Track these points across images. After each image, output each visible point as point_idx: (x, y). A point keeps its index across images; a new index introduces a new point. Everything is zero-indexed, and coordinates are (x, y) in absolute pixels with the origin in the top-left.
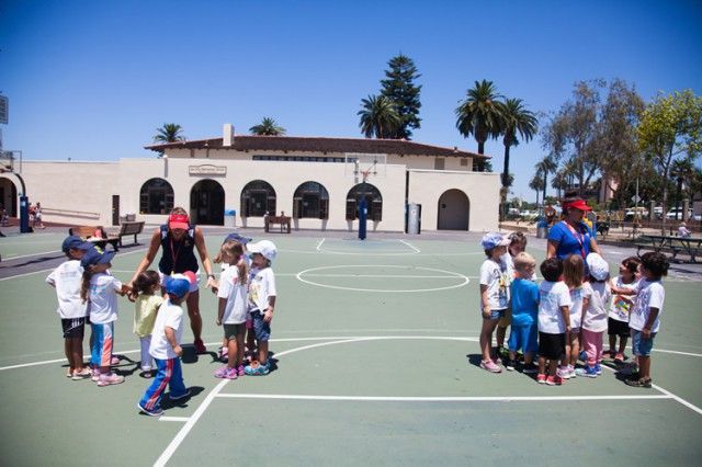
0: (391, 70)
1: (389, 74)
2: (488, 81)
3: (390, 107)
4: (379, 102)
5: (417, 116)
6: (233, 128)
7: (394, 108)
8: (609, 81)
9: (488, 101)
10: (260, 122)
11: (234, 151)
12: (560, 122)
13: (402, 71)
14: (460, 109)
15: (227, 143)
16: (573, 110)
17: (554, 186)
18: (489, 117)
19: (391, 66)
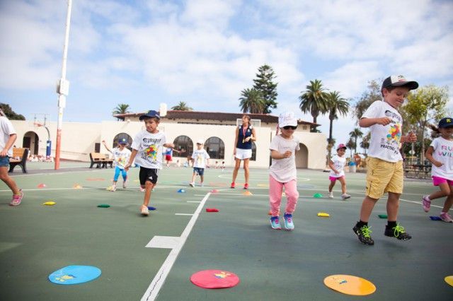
0: (260, 73)
1: (258, 76)
2: (319, 80)
4: (252, 92)
5: (275, 101)
9: (319, 92)
10: (178, 104)
11: (167, 119)
12: (361, 104)
13: (266, 74)
14: (303, 97)
15: (163, 114)
16: (368, 97)
17: (362, 146)
19: (260, 71)
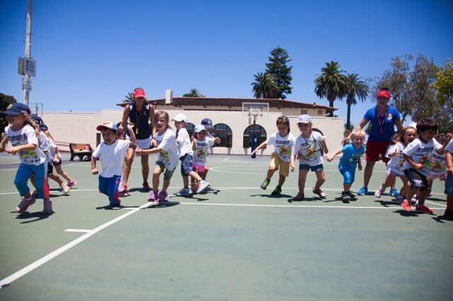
0: (273, 57)
1: (271, 60)
2: (335, 62)
3: (272, 80)
4: (265, 78)
5: (289, 86)
6: (172, 93)
7: (274, 80)
8: (415, 56)
9: (336, 75)
10: (189, 92)
11: (172, 106)
13: (280, 57)
14: (317, 81)
15: (168, 101)
18: (336, 85)
19: (273, 54)
